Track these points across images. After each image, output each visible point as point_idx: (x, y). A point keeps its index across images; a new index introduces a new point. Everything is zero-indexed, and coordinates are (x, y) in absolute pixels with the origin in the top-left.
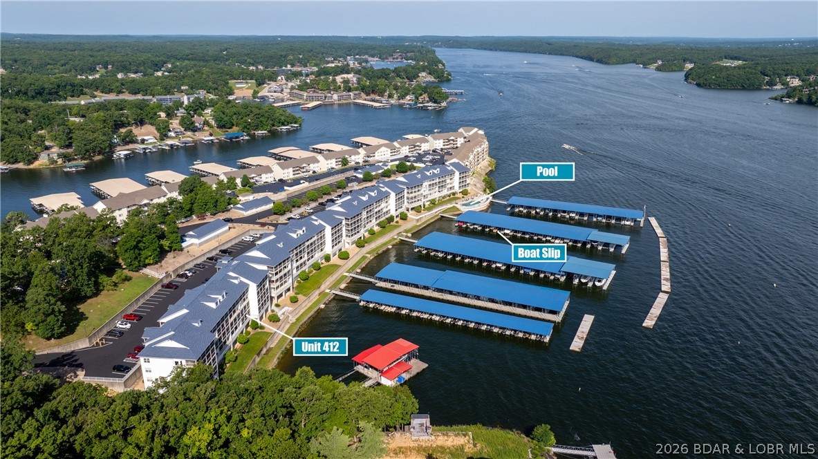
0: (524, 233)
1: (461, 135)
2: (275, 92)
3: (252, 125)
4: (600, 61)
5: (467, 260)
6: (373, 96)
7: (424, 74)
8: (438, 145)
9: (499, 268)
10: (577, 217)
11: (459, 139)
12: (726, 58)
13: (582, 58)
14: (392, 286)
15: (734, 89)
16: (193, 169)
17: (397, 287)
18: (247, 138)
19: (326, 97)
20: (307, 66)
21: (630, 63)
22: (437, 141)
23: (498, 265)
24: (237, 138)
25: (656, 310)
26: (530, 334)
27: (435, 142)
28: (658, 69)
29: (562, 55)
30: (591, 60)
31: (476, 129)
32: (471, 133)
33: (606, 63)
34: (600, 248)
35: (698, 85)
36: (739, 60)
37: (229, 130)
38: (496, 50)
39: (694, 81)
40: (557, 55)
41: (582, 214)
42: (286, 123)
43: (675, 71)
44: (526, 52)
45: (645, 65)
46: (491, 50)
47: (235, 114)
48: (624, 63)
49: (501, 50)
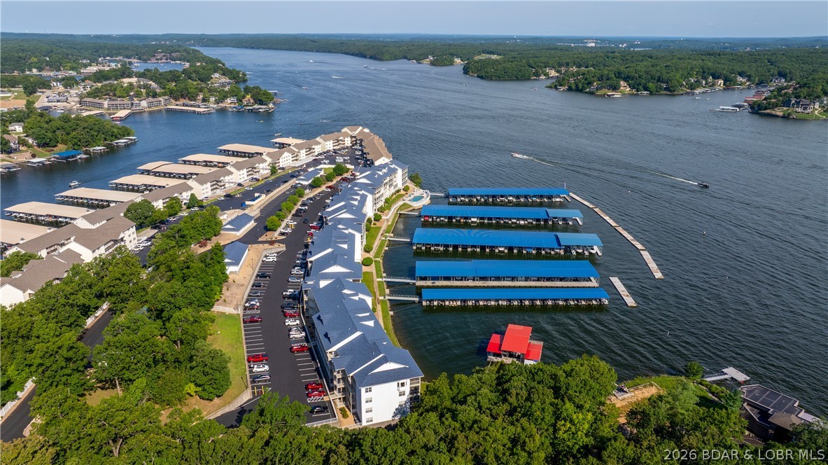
0: (490, 219)
1: (346, 135)
2: (58, 101)
3: (83, 140)
4: (373, 57)
5: (469, 250)
6: (182, 101)
7: (217, 75)
8: (328, 146)
9: (503, 252)
10: (514, 200)
11: (346, 139)
12: (483, 53)
13: (352, 55)
14: (433, 283)
15: (511, 80)
16: (62, 196)
17: (438, 283)
18: (85, 156)
19: (132, 104)
20: (60, 70)
21: (400, 58)
22: (328, 143)
23: (501, 249)
24: (73, 157)
25: (653, 265)
26: (591, 300)
27: (326, 143)
28: (432, 64)
29: (329, 52)
30: (364, 56)
31: (361, 128)
32: (357, 132)
33: (381, 60)
34: (560, 223)
35: (481, 77)
36: (494, 54)
37: (55, 149)
38: (259, 48)
39: (474, 73)
40: (324, 52)
41: (518, 197)
42: (119, 136)
43: (447, 65)
44: (292, 50)
45: (419, 60)
46: (253, 48)
47: (58, 129)
48: (395, 59)
49: (264, 49)
